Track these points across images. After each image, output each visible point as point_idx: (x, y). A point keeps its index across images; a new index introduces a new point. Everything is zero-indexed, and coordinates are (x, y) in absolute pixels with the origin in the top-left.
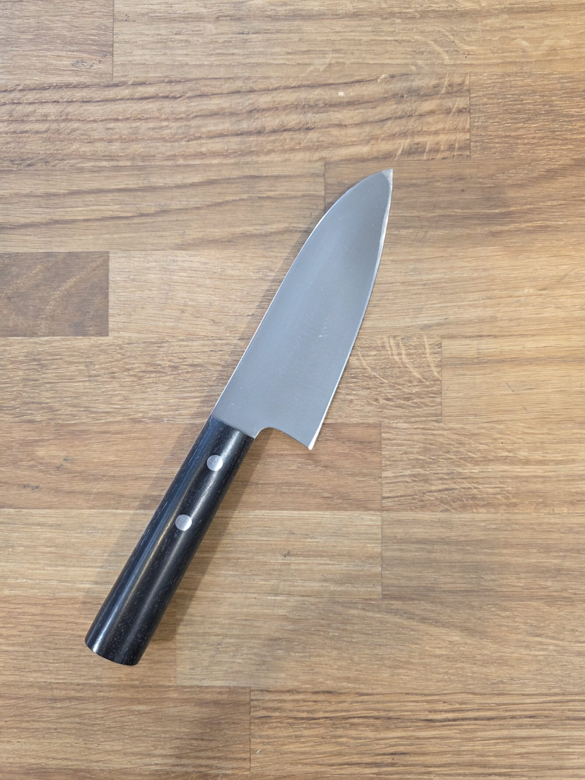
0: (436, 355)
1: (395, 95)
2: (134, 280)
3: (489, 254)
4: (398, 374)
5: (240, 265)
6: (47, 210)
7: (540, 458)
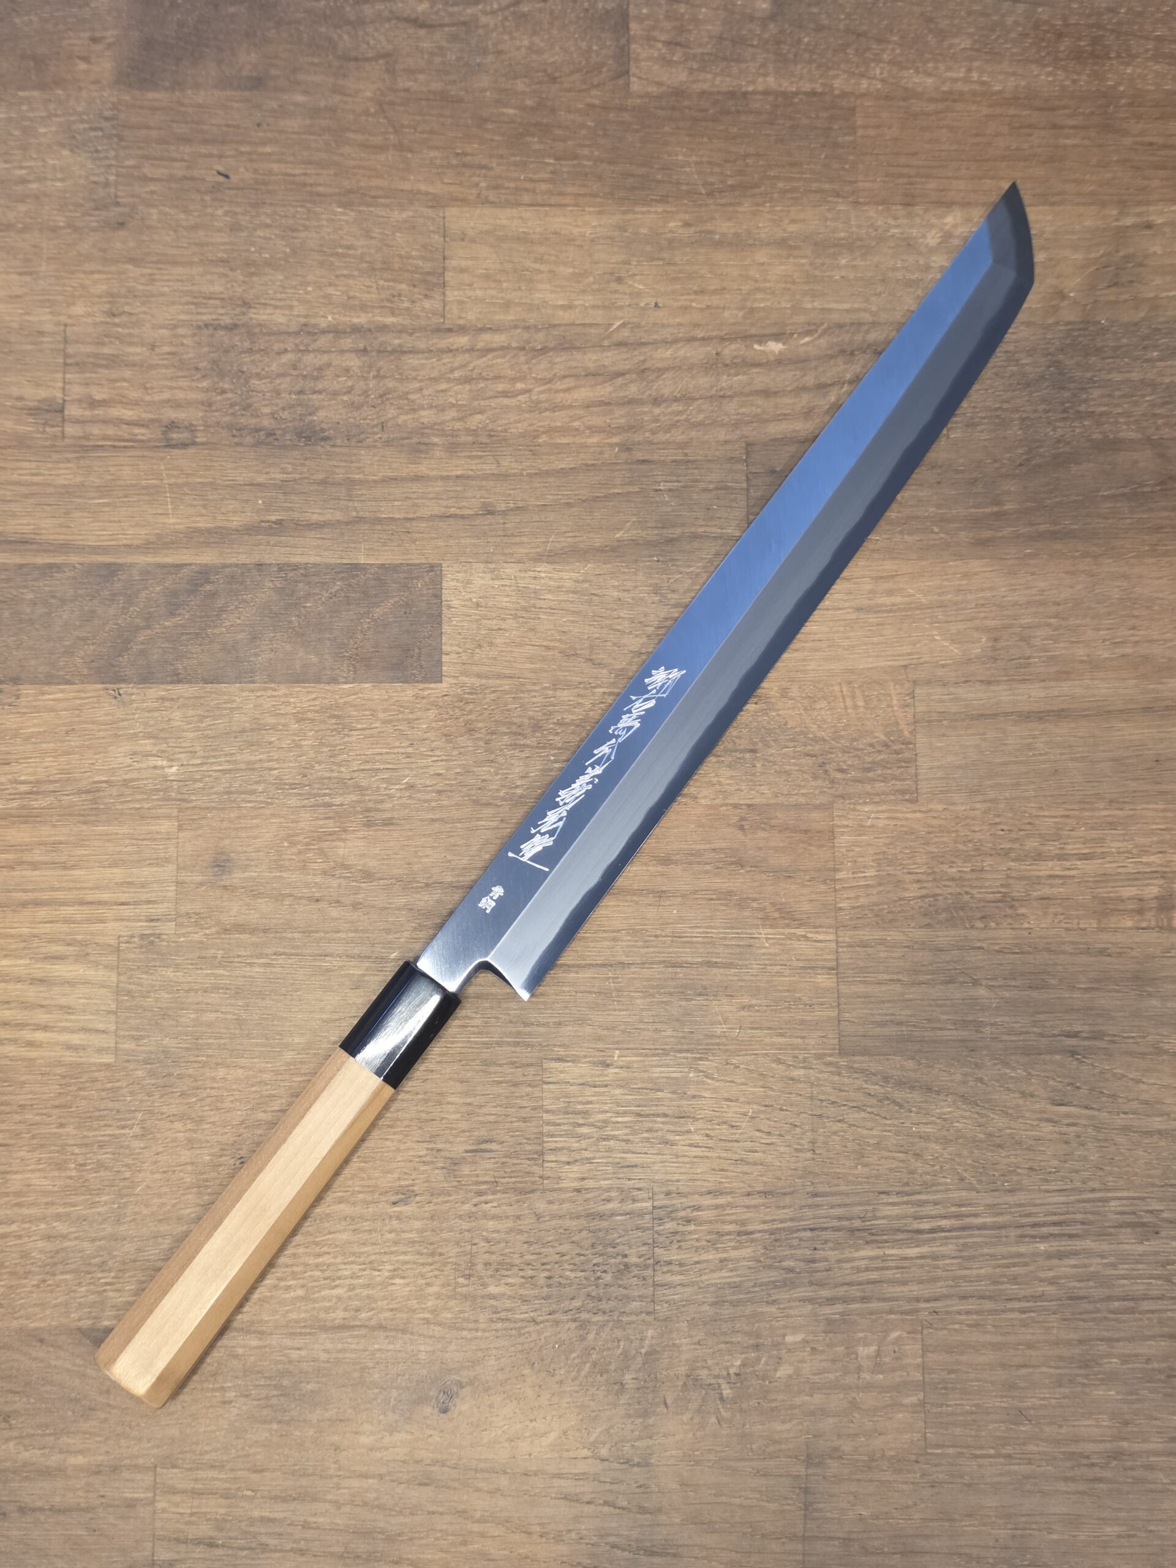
0: (907, 709)
1: (843, 352)
2: (478, 605)
3: (978, 570)
4: (854, 735)
5: (630, 584)
6: (351, 504)
7: (1057, 852)
